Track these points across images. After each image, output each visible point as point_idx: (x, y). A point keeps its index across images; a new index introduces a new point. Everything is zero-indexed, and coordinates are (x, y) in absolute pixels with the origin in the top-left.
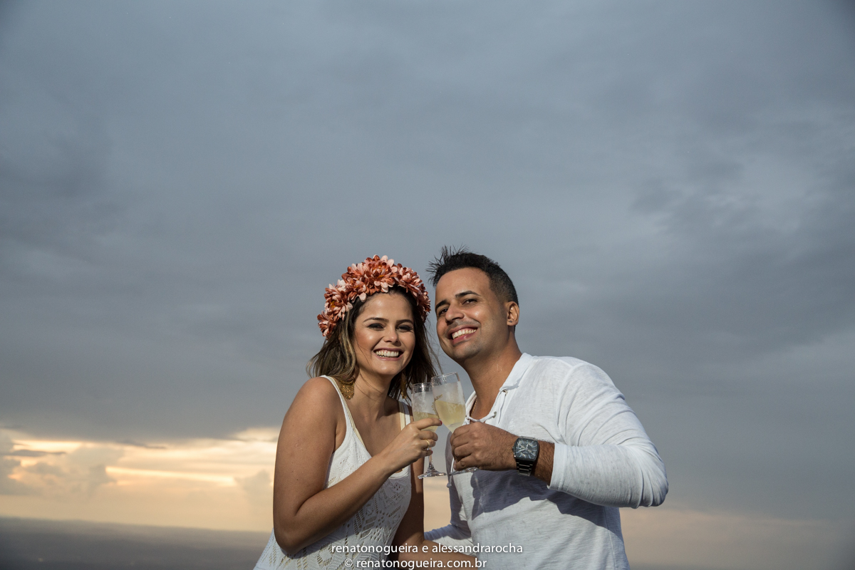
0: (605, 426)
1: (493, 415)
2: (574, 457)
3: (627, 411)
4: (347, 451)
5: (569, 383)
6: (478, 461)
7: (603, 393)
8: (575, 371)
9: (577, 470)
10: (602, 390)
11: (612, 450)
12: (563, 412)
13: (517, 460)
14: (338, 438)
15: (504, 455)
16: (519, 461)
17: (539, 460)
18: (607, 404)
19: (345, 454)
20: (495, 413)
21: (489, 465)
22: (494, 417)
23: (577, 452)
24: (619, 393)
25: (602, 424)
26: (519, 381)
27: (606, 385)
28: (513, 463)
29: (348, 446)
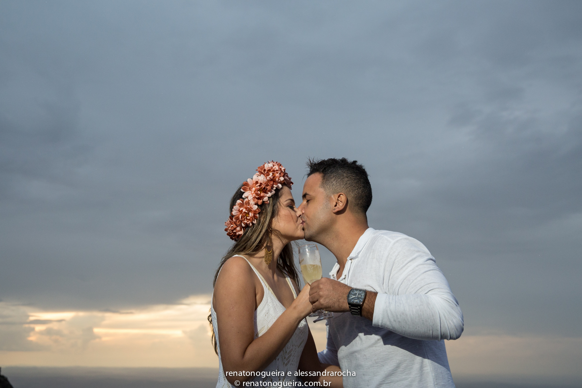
0: (415, 281)
1: (344, 277)
2: (389, 303)
3: (432, 270)
4: (267, 306)
5: (389, 254)
6: (322, 305)
7: (415, 258)
8: (394, 243)
9: (391, 312)
10: (414, 256)
11: (417, 298)
12: (387, 274)
13: (349, 304)
14: (258, 297)
15: (341, 300)
16: (351, 305)
17: (365, 304)
18: (417, 266)
19: (266, 309)
20: (345, 276)
21: (330, 307)
22: (345, 279)
23: (393, 299)
24: (431, 256)
25: (411, 281)
26: (359, 253)
27: (418, 251)
28: (347, 306)
29: (267, 302)
